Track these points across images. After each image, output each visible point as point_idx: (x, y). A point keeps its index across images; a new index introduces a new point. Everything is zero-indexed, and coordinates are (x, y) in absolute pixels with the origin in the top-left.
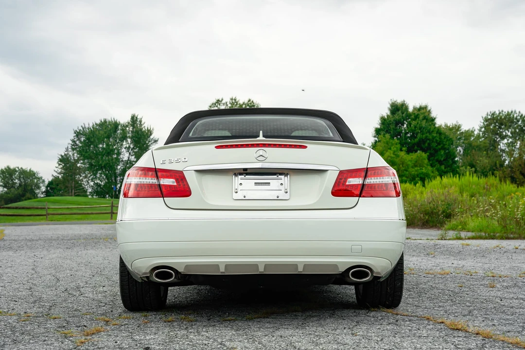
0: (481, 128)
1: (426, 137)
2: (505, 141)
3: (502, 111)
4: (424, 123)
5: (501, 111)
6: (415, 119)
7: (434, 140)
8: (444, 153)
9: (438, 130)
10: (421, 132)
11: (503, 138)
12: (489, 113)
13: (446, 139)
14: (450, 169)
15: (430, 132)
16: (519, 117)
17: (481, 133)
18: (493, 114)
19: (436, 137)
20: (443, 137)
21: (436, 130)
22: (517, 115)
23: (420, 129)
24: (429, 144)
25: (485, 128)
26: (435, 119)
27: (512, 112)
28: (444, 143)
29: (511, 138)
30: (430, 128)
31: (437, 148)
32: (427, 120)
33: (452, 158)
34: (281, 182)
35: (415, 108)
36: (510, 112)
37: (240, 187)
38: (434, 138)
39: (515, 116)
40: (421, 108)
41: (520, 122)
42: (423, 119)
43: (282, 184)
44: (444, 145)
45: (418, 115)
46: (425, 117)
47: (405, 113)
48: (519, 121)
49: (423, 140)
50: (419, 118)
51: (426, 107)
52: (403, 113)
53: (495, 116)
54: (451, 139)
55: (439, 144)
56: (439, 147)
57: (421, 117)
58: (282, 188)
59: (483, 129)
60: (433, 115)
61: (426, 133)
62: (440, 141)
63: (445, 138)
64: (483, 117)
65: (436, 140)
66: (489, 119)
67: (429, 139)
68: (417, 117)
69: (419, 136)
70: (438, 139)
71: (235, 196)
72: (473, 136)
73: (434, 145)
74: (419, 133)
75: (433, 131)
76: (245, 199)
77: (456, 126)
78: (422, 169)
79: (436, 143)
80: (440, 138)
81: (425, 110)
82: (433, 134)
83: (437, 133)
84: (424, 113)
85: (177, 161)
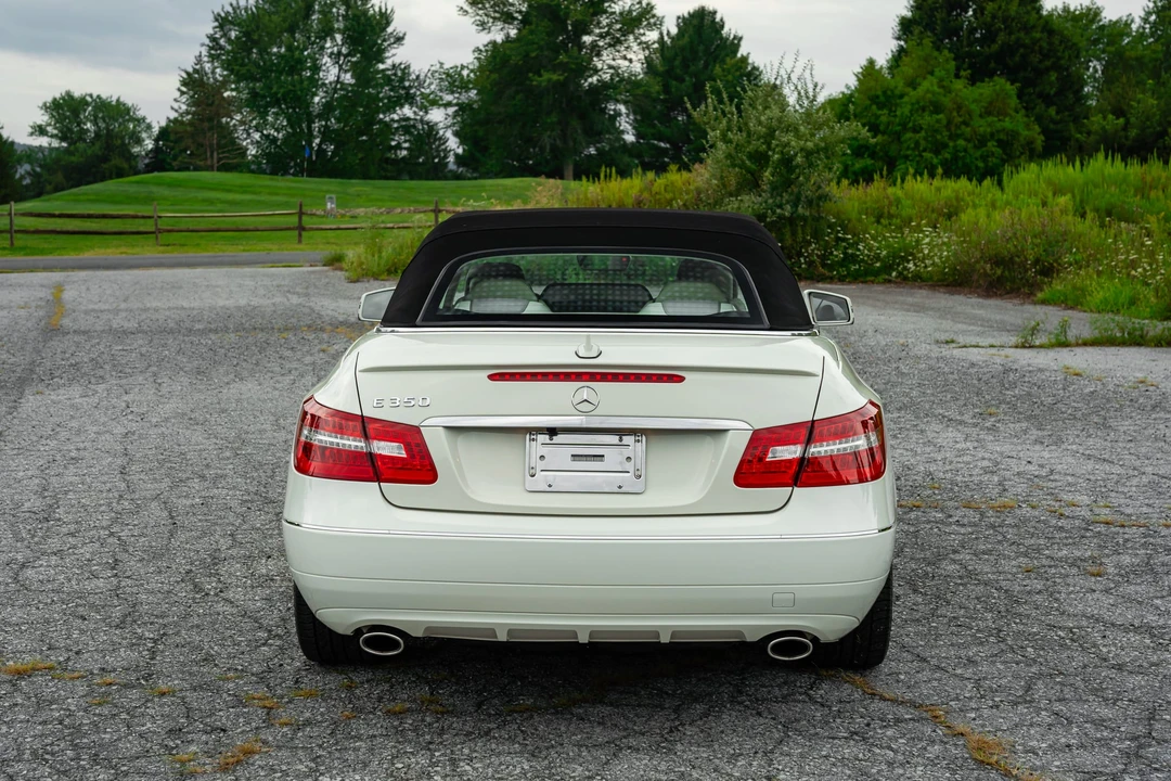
0: (1149, 14)
1: (1018, 39)
4: (1014, 8)
7: (1037, 48)
8: (1057, 79)
9: (1047, 22)
10: (1005, 28)
13: (1063, 46)
14: (1070, 116)
15: (1027, 29)
17: (1147, 26)
19: (1040, 39)
20: (1056, 40)
21: (1042, 21)
23: (1005, 21)
24: (1023, 57)
25: (1158, 13)
28: (1059, 54)
30: (1029, 19)
31: (1041, 66)
33: (1076, 87)
34: (627, 452)
37: (541, 465)
38: (1035, 42)
43: (629, 458)
44: (1059, 59)
49: (1009, 46)
54: (1074, 44)
55: (1046, 56)
56: (1048, 63)
58: (629, 466)
59: (1153, 17)
61: (1018, 31)
62: (1049, 50)
63: (1061, 42)
65: (1041, 48)
67: (1023, 46)
69: (1001, 38)
70: (1045, 45)
71: (531, 483)
72: (1128, 35)
73: (1035, 59)
74: (1000, 29)
75: (1033, 27)
76: (550, 490)
77: (1089, 9)
78: (1004, 121)
79: (1040, 53)
80: (1049, 44)
82: (1034, 34)
83: (1043, 31)
85: (408, 404)
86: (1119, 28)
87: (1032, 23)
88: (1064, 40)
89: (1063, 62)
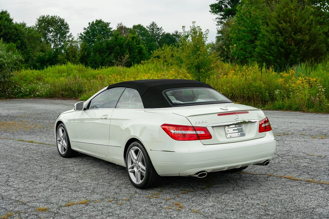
0: (37, 25)
1: (8, 31)
2: (52, 34)
3: (49, 16)
4: (6, 23)
5: (48, 16)
7: (13, 34)
8: (20, 42)
9: (15, 27)
10: (5, 28)
11: (51, 32)
12: (41, 17)
13: (20, 33)
14: (24, 52)
15: (10, 28)
16: (58, 20)
17: (37, 29)
18: (43, 17)
19: (14, 32)
20: (19, 32)
22: (58, 18)
23: (4, 26)
24: (10, 36)
26: (12, 20)
27: (54, 16)
28: (20, 36)
29: (54, 32)
30: (10, 26)
31: (15, 39)
32: (8, 20)
33: (25, 45)
36: (53, 16)
37: (228, 132)
39: (56, 19)
40: (3, 13)
41: (59, 23)
42: (6, 20)
44: (20, 37)
45: (1, 17)
46: (6, 19)
49: (6, 33)
50: (2, 19)
51: (6, 12)
53: (44, 19)
54: (23, 33)
55: (16, 36)
56: (17, 38)
57: (4, 18)
59: (38, 26)
60: (11, 17)
61: (8, 29)
62: (17, 35)
63: (20, 32)
64: (37, 19)
65: (14, 33)
66: (41, 20)
67: (10, 33)
69: (4, 30)
70: (16, 33)
72: (33, 31)
73: (13, 37)
74: (3, 29)
75: (12, 28)
76: (231, 137)
77: (23, 24)
79: (15, 35)
80: (17, 33)
81: (6, 14)
82: (12, 30)
83: (15, 29)
84: (5, 16)
85: (202, 122)
86: (30, 30)
87: (11, 27)
88: (21, 32)
89: (21, 38)
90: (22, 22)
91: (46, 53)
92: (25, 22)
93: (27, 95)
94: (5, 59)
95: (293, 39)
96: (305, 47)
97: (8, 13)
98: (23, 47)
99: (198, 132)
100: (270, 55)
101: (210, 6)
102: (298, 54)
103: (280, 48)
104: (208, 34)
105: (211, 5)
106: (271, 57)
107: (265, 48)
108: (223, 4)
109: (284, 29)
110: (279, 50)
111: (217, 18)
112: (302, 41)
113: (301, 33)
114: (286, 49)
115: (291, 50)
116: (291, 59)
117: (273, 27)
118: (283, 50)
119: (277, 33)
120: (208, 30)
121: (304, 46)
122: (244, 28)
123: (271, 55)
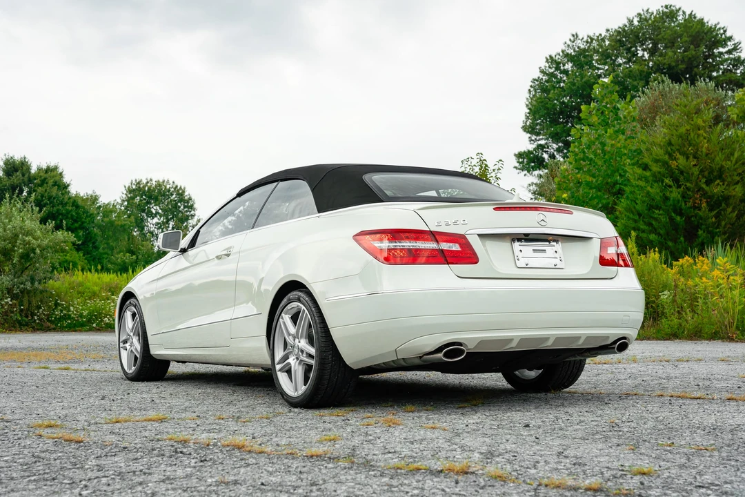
0: (123, 201)
1: (58, 210)
2: (156, 220)
3: (151, 180)
4: (54, 191)
5: (149, 180)
6: (41, 185)
7: (69, 216)
8: (83, 235)
9: (75, 201)
10: (50, 203)
11: (153, 216)
12: (134, 182)
13: (85, 215)
14: (91, 257)
15: (63, 204)
16: (173, 189)
17: (123, 208)
18: (139, 183)
19: (71, 210)
20: (81, 211)
21: (71, 200)
22: (171, 186)
23: (49, 198)
25: (128, 201)
26: (68, 185)
27: (164, 181)
28: (83, 220)
29: (161, 216)
30: (63, 199)
32: (59, 186)
33: (93, 241)
35: (40, 169)
36: (161, 181)
37: (520, 255)
38: (68, 212)
39: (168, 187)
40: (48, 170)
41: (174, 196)
42: (54, 185)
43: (556, 251)
44: (83, 223)
45: (45, 179)
47: (26, 176)
48: (172, 195)
49: (53, 214)
50: (47, 183)
51: (56, 168)
52: (23, 175)
53: (141, 186)
54: (91, 214)
55: (76, 221)
56: (76, 225)
57: (51, 182)
58: (557, 255)
59: (126, 203)
60: (66, 180)
61: (58, 205)
62: (77, 218)
63: (84, 213)
64: (125, 187)
65: (72, 215)
66: (134, 190)
67: (62, 214)
68: (44, 182)
70: (74, 214)
71: (518, 264)
72: (115, 212)
73: (69, 222)
75: (66, 204)
76: (527, 267)
77: (91, 196)
78: (66, 256)
79: (72, 219)
80: (76, 214)
81: (55, 172)
82: (68, 207)
83: (72, 206)
84: (53, 177)
85: (455, 223)
86: (108, 210)
87: (66, 200)
88: (86, 212)
89: (85, 225)
90: (90, 192)
91: (140, 257)
92: (97, 193)
93: (82, 325)
94: (36, 239)
95: (705, 194)
96: (733, 211)
97: (60, 171)
98: (88, 246)
99: (445, 246)
100: (651, 232)
101: (515, 155)
102: (717, 228)
103: (673, 214)
104: (500, 171)
105: (517, 153)
106: (654, 235)
107: (640, 215)
108: (545, 152)
109: (682, 173)
110: (672, 219)
111: (533, 183)
112: (726, 199)
113: (723, 181)
114: (688, 218)
115: (701, 218)
116: (700, 240)
117: (655, 168)
118: (681, 218)
119: (668, 181)
120: (501, 160)
121: (730, 210)
122: (589, 179)
123: (654, 231)
